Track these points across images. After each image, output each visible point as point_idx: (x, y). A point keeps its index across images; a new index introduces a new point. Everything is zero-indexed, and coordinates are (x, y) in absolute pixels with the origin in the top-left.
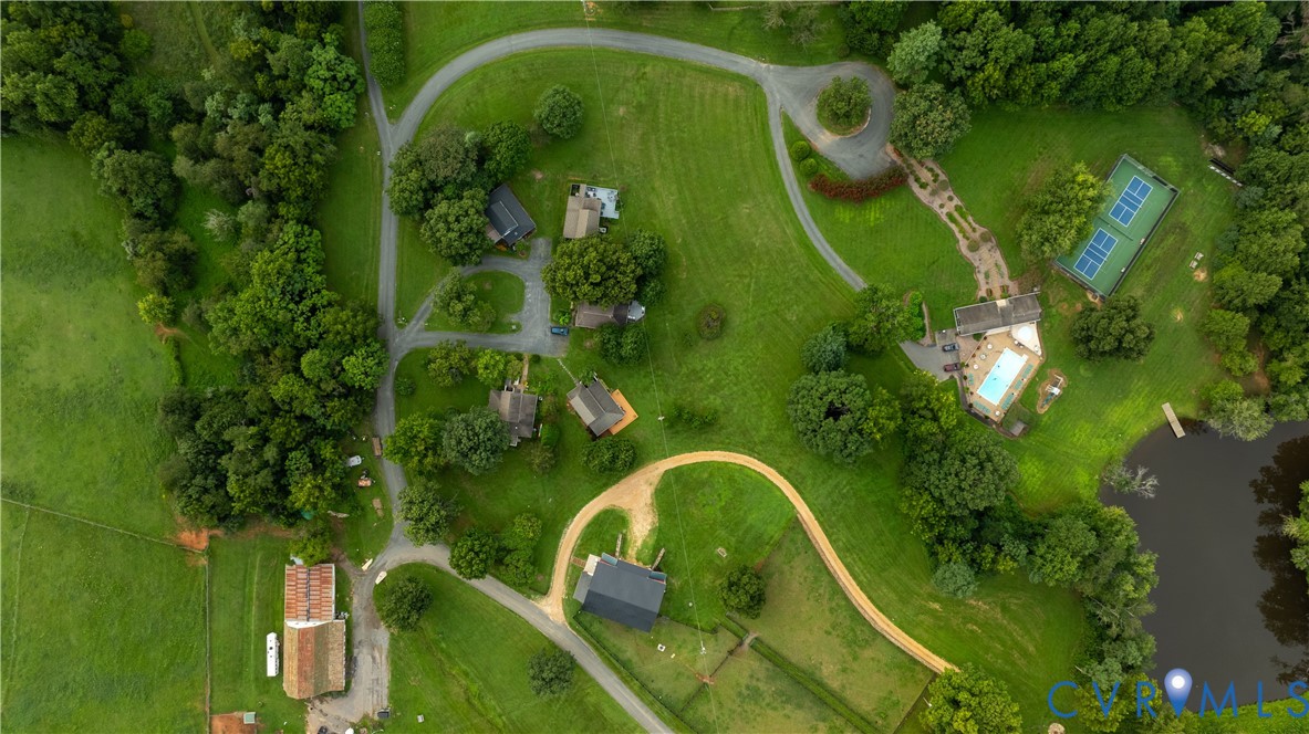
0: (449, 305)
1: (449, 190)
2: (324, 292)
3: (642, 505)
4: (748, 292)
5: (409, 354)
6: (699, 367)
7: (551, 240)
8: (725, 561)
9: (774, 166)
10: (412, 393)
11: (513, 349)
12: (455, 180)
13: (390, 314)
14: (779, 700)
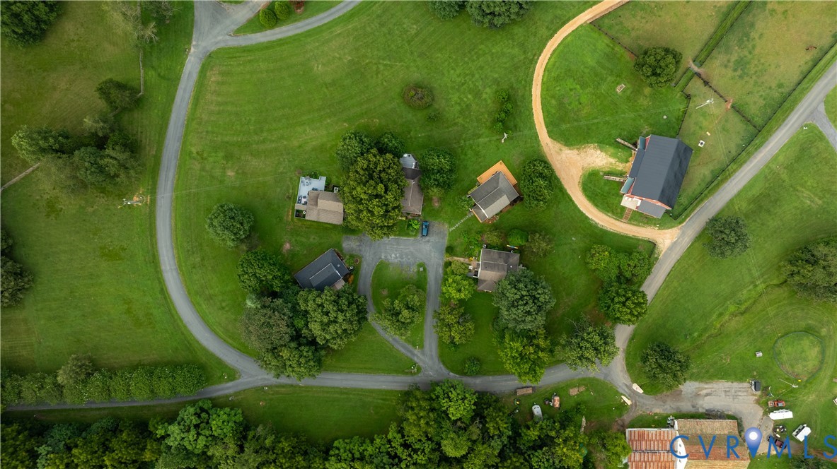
0: (403, 323)
1: (299, 323)
2: (390, 436)
3: (578, 157)
4: (391, 67)
5: (444, 363)
6: (458, 108)
7: (344, 236)
8: (629, 86)
9: (281, 42)
10: (478, 360)
11: (441, 270)
12: (289, 317)
13: (409, 379)
14: (746, 43)
